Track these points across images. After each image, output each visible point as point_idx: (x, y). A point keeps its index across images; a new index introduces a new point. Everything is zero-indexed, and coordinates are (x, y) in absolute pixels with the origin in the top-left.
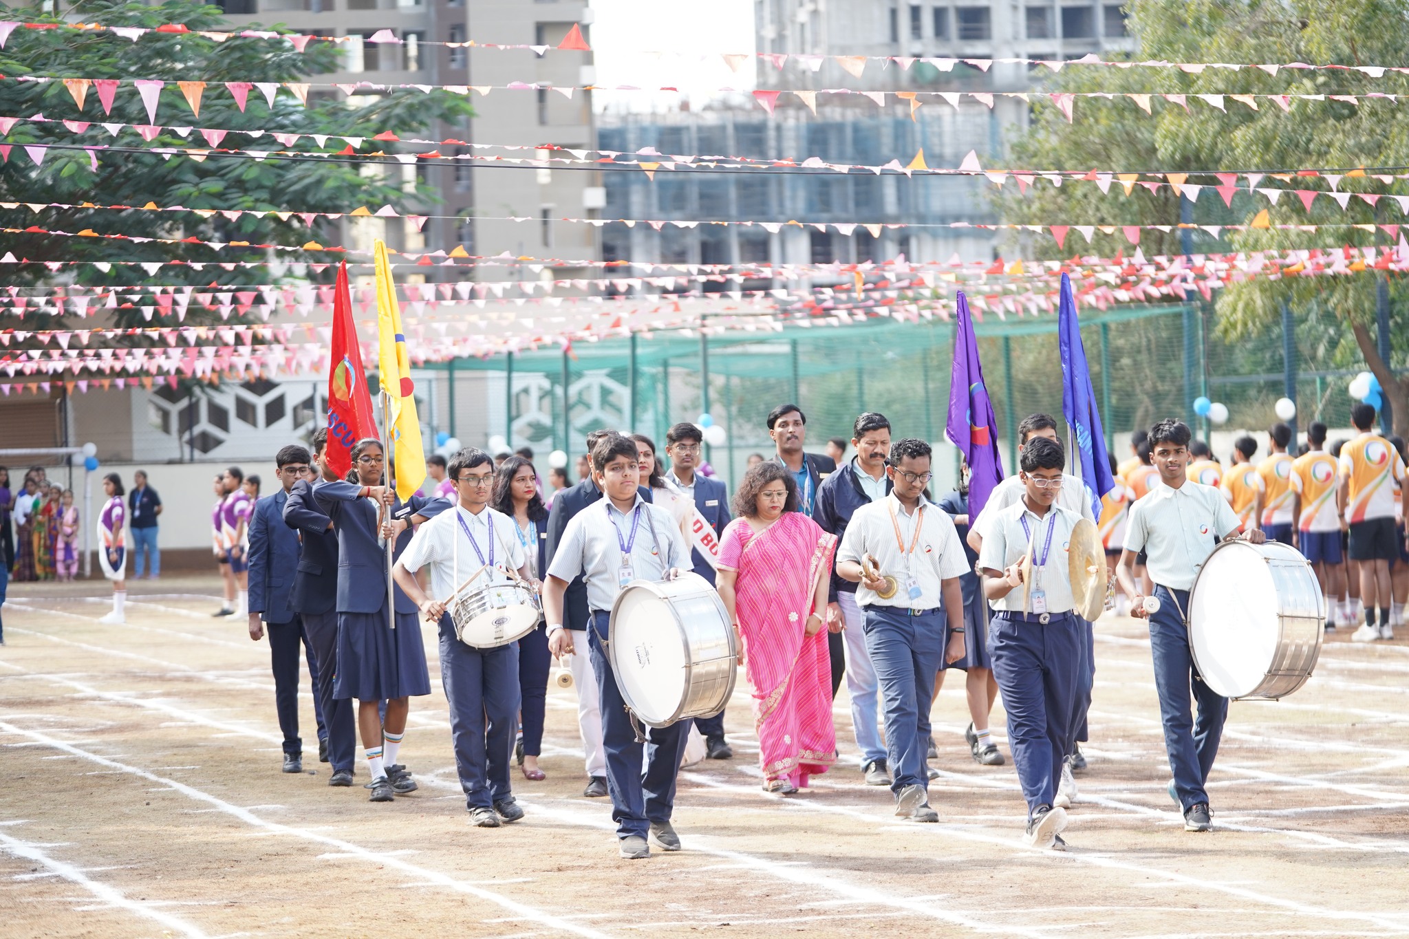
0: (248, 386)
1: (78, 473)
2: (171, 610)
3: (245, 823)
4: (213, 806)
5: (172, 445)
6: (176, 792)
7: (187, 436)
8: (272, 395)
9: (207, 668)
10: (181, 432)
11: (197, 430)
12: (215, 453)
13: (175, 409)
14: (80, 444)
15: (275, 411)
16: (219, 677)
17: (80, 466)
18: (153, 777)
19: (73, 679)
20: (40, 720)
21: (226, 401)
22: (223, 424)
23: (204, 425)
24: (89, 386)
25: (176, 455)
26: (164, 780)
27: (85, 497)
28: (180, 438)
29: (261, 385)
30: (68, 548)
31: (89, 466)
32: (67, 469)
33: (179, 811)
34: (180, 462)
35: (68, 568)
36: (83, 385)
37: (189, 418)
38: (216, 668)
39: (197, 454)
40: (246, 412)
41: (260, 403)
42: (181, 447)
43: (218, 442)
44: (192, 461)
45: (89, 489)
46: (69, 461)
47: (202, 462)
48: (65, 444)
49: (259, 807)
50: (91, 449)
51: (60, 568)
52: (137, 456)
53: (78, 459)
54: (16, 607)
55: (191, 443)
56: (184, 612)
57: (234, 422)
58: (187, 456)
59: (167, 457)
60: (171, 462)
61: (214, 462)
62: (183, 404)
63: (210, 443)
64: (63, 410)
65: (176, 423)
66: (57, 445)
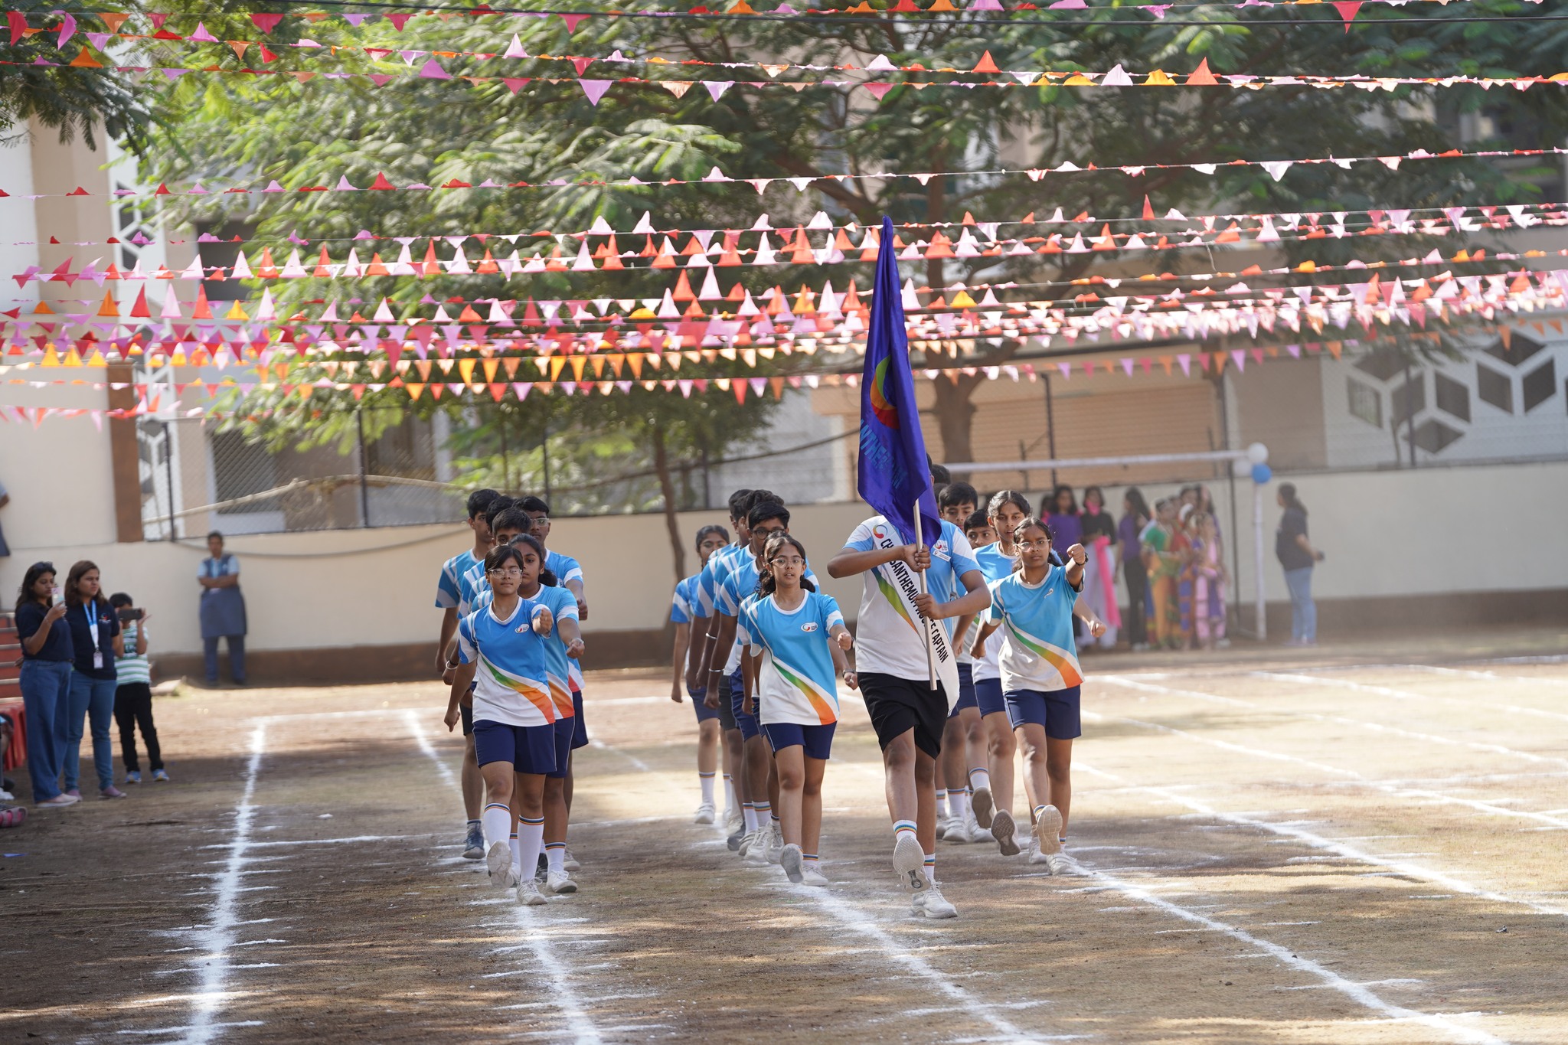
0: (1497, 350)
1: (1243, 487)
2: (1366, 688)
3: (1359, 1006)
4: (1320, 980)
5: (1382, 444)
6: (1273, 959)
7: (1404, 429)
8: (1534, 363)
9: (1387, 776)
10: (1395, 425)
11: (1419, 420)
12: (1452, 452)
13: (1387, 389)
14: (1245, 445)
15: (1540, 387)
16: (1399, 788)
17: (1244, 478)
18: (1246, 938)
19: (1187, 793)
20: (1117, 854)
21: (1465, 375)
22: (1464, 414)
23: (1431, 411)
24: (1248, 360)
25: (1390, 457)
26: (1258, 942)
27: (1254, 524)
28: (1395, 432)
29: (1519, 349)
30: (1213, 599)
31: (1258, 477)
32: (1227, 484)
33: (1267, 988)
34: (1397, 467)
35: (1213, 627)
36: (1239, 357)
37: (1408, 402)
38: (1400, 774)
39: (1421, 454)
40: (1495, 390)
41: (1516, 375)
42: (1397, 446)
43: (1457, 435)
44: (1413, 465)
45: (1259, 511)
46: (1228, 471)
47: (1429, 466)
48: (1225, 446)
49: (1385, 982)
50: (1259, 452)
51: (1203, 630)
52: (1332, 461)
53: (1242, 468)
54: (1143, 687)
55: (1412, 439)
56: (1383, 691)
57: (1477, 406)
58: (1405, 457)
59: (1375, 459)
60: (1382, 468)
61: (1446, 465)
62: (1399, 380)
63: (1440, 437)
64: (1221, 395)
65: (1388, 412)
66: (1212, 449)
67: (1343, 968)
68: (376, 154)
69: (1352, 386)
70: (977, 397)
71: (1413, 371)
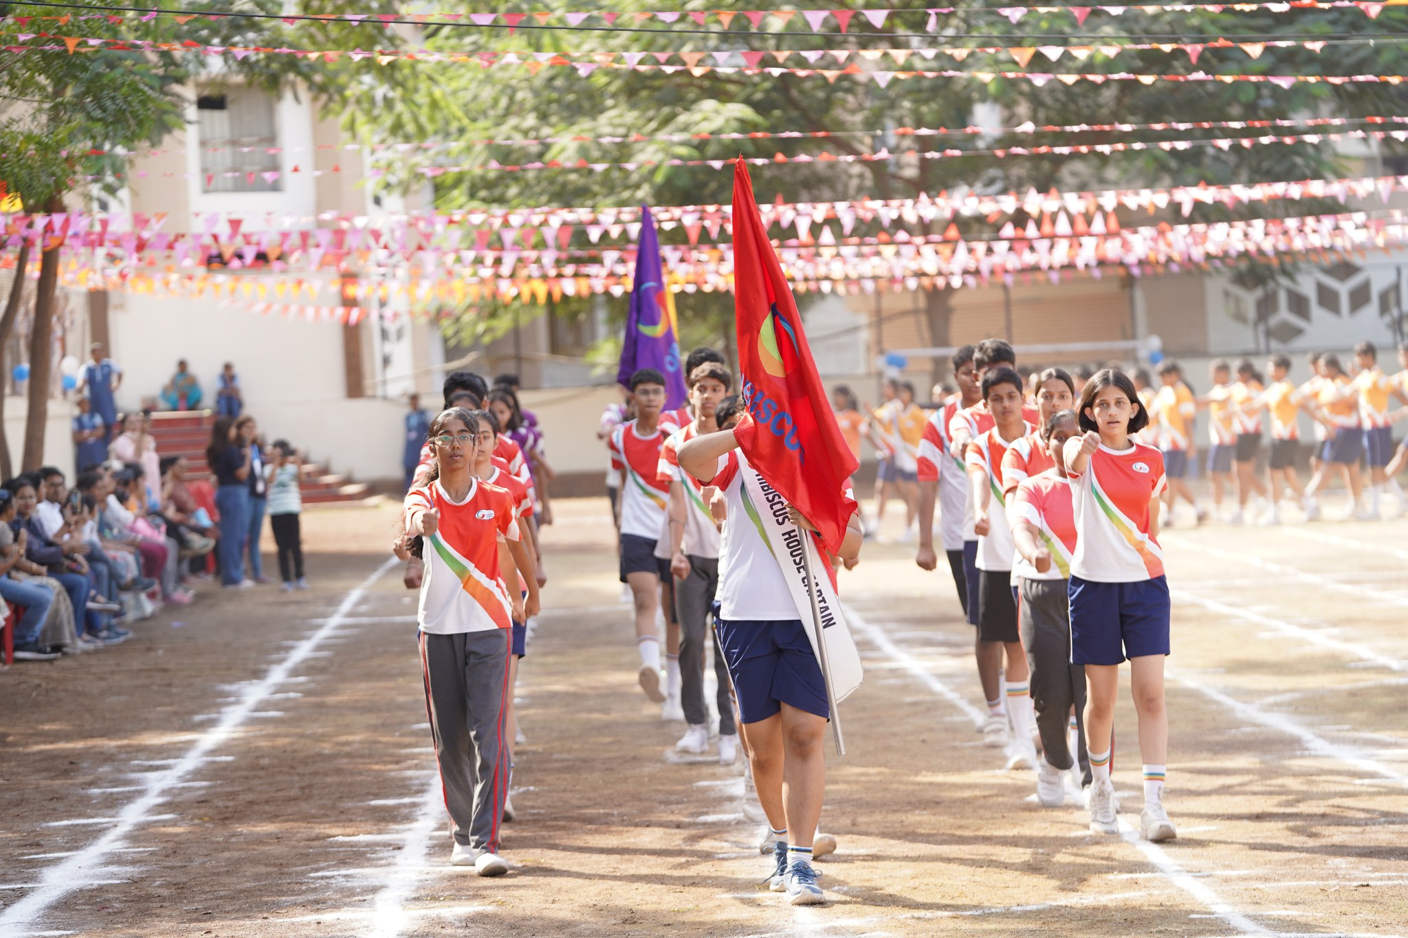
0: (1330, 270)
5: (1246, 337)
7: (1262, 328)
8: (1356, 281)
10: (1256, 325)
11: (1273, 321)
12: (1297, 343)
13: (1252, 298)
14: (1146, 337)
15: (1360, 298)
17: (1145, 359)
21: (1307, 286)
22: (1306, 315)
23: (1284, 314)
25: (1250, 346)
28: (1256, 328)
29: (1345, 269)
34: (1255, 353)
37: (1266, 306)
39: (1274, 345)
40: (1328, 299)
41: (1343, 289)
42: (1257, 338)
43: (1298, 332)
46: (1134, 356)
48: (1133, 337)
50: (1155, 343)
52: (1213, 348)
53: (1143, 353)
55: (1269, 334)
57: (1316, 311)
58: (1263, 346)
59: (1242, 347)
62: (1260, 292)
63: (1289, 333)
64: (1132, 301)
65: (1251, 314)
66: (1123, 339)
68: (516, 128)
69: (1228, 296)
70: (955, 301)
71: (1271, 285)
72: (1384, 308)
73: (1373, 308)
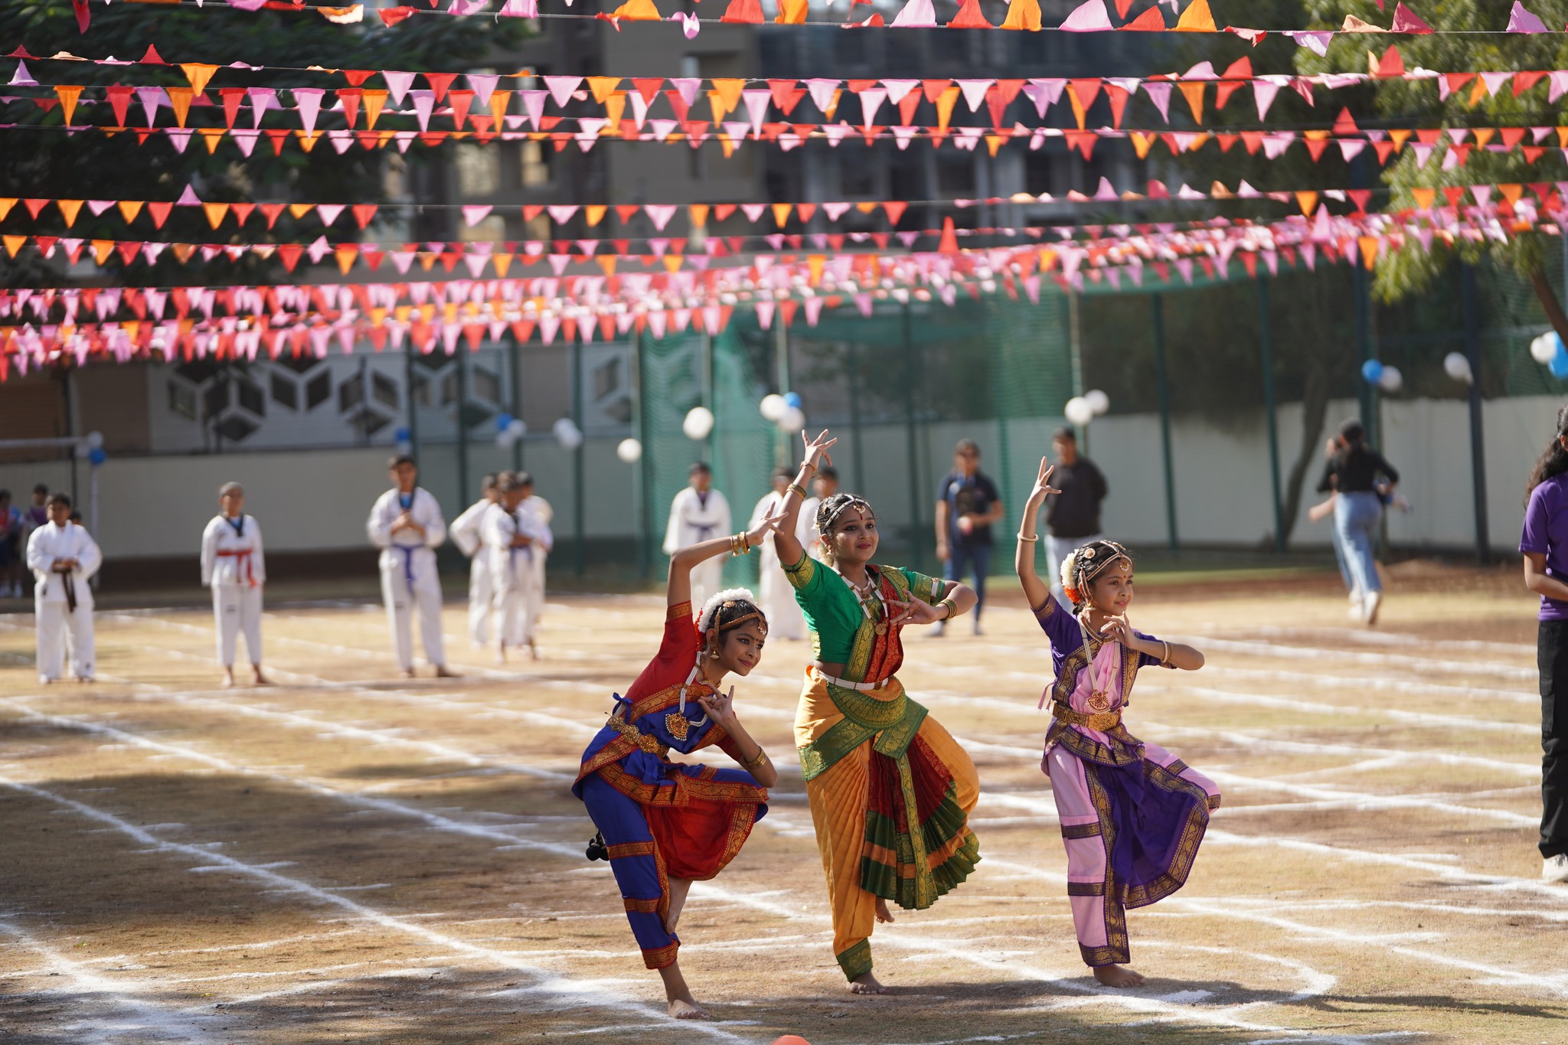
0: (286, 362)
1: (83, 468)
4: (111, 826)
5: (195, 434)
7: (212, 423)
8: (313, 373)
10: (206, 419)
11: (225, 415)
12: (251, 441)
13: (199, 390)
14: (85, 433)
15: (318, 391)
17: (84, 459)
21: (260, 380)
22: (259, 409)
23: (234, 409)
25: (199, 444)
28: (205, 425)
29: (302, 362)
31: (96, 460)
32: (69, 464)
34: (204, 452)
37: (217, 400)
39: (226, 443)
40: (284, 393)
41: (301, 381)
42: (206, 435)
43: (251, 428)
44: (219, 451)
45: (96, 487)
46: (70, 454)
47: (232, 452)
48: (68, 433)
50: (96, 439)
52: (155, 447)
53: (82, 451)
55: (219, 430)
57: (272, 407)
58: (213, 446)
59: (188, 445)
60: (194, 453)
61: (246, 452)
62: (208, 384)
63: (240, 430)
64: (66, 392)
65: (200, 407)
66: (57, 435)
67: (129, 818)
69: (172, 388)
71: (222, 375)
72: (345, 404)
73: (331, 404)
